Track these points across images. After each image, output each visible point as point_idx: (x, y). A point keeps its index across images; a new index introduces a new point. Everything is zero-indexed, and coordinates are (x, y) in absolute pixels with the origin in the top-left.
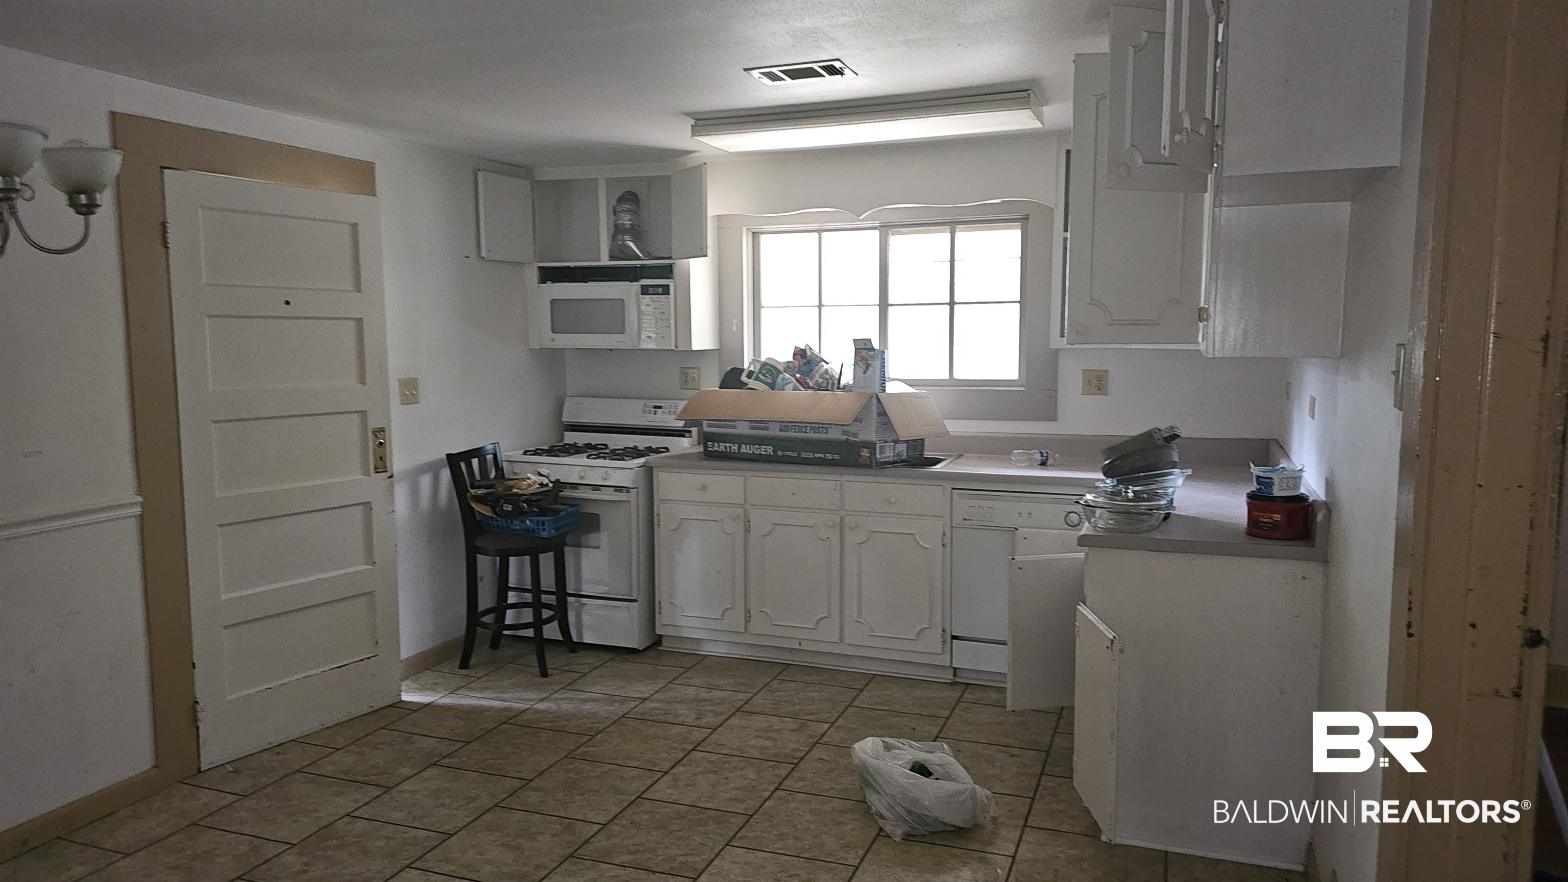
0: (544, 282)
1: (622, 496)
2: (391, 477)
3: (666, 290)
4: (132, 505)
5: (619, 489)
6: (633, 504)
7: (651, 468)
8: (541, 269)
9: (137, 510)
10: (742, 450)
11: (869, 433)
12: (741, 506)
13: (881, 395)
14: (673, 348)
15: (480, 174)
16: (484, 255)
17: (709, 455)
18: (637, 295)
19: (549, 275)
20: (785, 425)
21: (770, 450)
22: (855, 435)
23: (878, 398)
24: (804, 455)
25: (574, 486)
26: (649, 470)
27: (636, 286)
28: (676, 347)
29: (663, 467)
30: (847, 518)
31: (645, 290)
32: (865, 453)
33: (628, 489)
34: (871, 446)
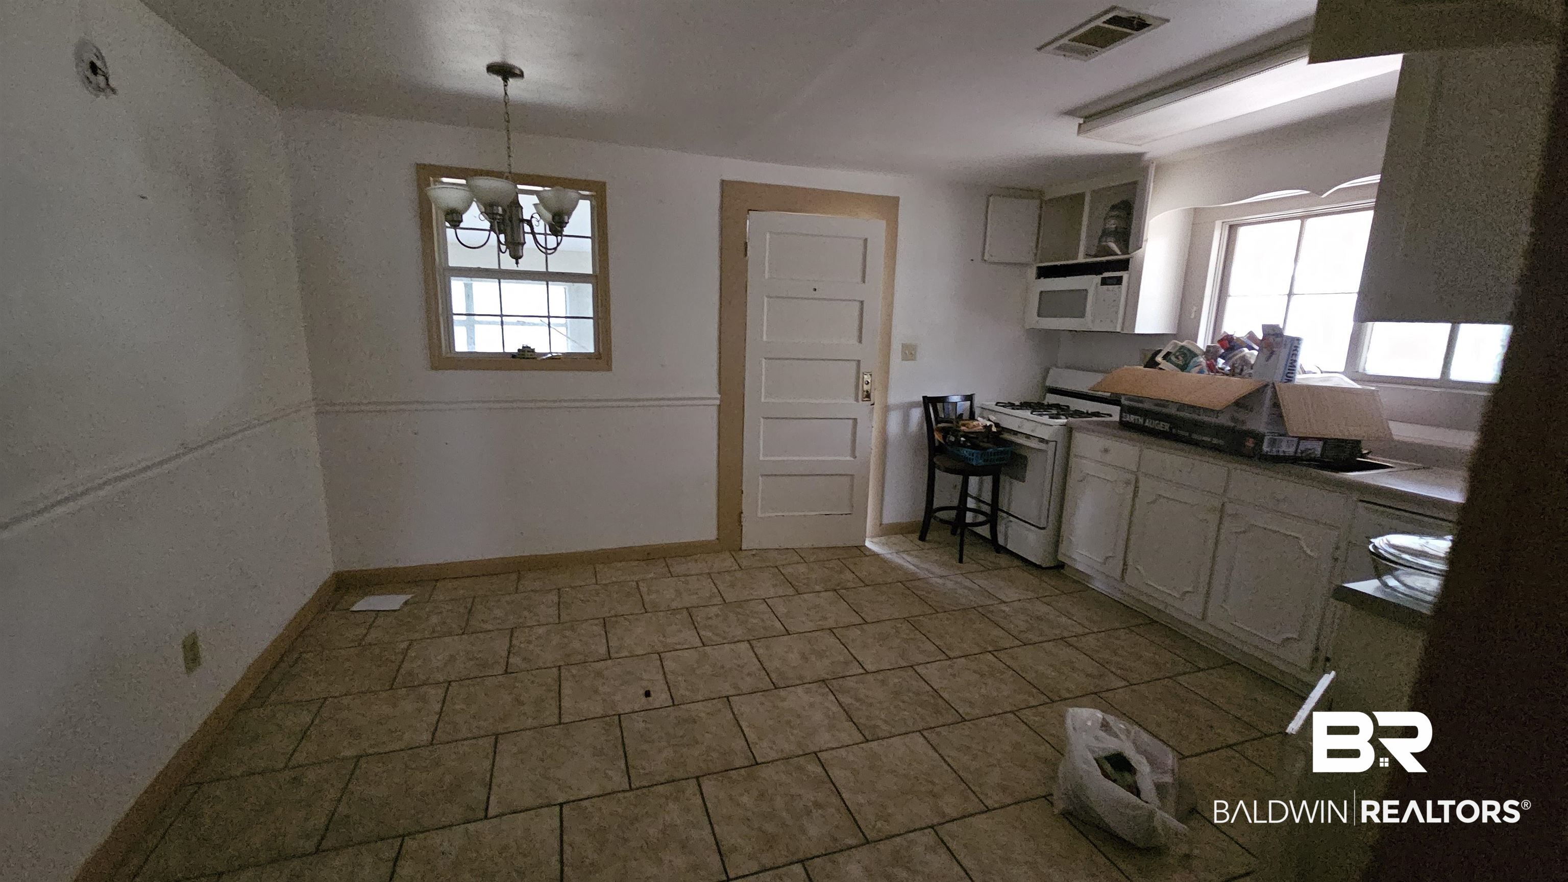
0: (1039, 278)
1: (1042, 446)
2: (873, 404)
3: (1119, 280)
4: (715, 399)
5: (1042, 440)
6: (1050, 453)
7: (1071, 428)
8: (1039, 268)
9: (718, 402)
10: (1146, 424)
11: (1259, 422)
12: (1132, 472)
13: (1281, 387)
14: (1118, 330)
15: (991, 199)
16: (986, 258)
17: (1124, 425)
18: (1097, 286)
19: (1045, 273)
20: (1182, 406)
21: (1167, 427)
22: (1243, 422)
23: (1274, 387)
24: (1195, 436)
25: (1016, 433)
26: (1069, 430)
27: (1097, 279)
28: (1122, 329)
29: (1080, 429)
30: (1228, 505)
31: (1104, 282)
32: (1250, 443)
33: (1047, 442)
34: (1259, 438)
